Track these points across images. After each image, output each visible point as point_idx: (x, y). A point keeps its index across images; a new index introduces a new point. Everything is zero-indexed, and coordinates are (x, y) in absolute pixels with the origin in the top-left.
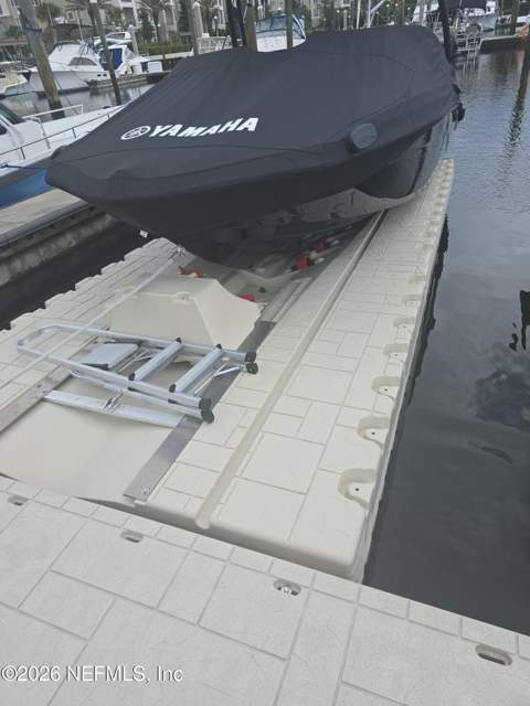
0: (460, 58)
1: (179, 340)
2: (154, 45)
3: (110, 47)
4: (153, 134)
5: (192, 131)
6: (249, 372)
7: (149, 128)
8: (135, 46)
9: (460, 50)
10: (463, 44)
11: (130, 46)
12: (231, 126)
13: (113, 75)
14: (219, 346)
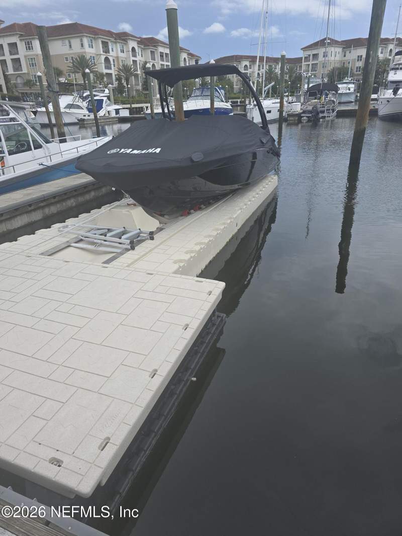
0: (321, 120)
1: (124, 228)
2: (125, 98)
3: (95, 98)
4: (121, 152)
5: (135, 152)
6: (151, 239)
7: (119, 150)
8: (112, 98)
9: (321, 115)
10: (323, 112)
11: (109, 98)
12: (150, 151)
13: (96, 116)
14: (140, 229)
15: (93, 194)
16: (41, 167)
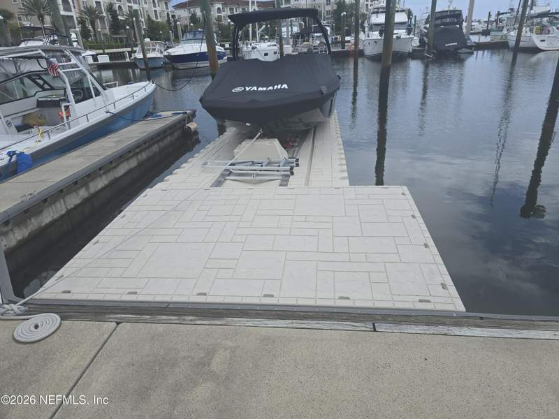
1: (269, 158)
2: (91, 42)
4: (247, 90)
7: (243, 88)
8: (81, 43)
11: (78, 43)
15: (169, 138)
16: (109, 115)
